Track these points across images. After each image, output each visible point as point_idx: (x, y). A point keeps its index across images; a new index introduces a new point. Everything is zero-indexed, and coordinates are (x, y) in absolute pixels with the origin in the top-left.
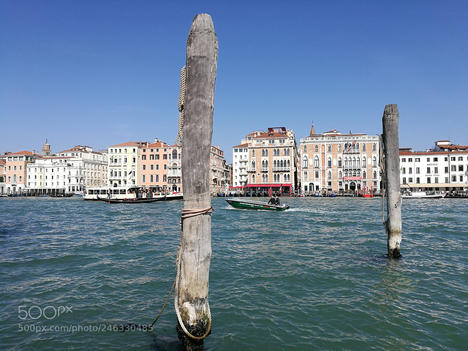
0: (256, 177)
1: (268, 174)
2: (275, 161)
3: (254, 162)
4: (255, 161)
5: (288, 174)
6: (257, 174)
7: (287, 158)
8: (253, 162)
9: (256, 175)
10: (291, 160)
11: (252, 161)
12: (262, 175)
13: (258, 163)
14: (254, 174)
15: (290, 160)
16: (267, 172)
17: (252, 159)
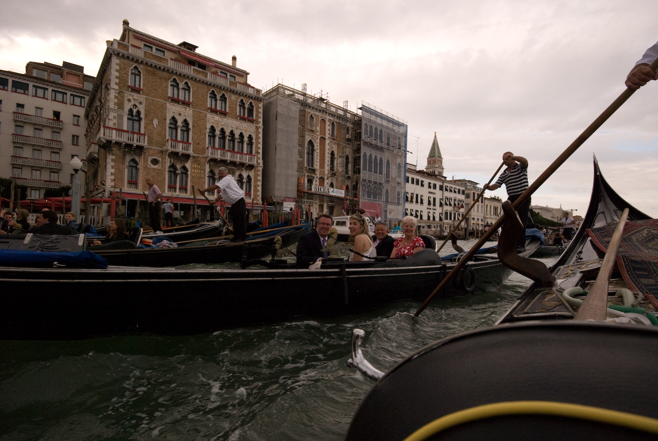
0: (146, 168)
1: (188, 165)
2: (213, 129)
3: (138, 112)
4: (142, 109)
5: (249, 177)
6: (150, 159)
7: (247, 129)
8: (131, 111)
9: (146, 161)
10: (258, 138)
11: (127, 106)
12: (168, 164)
13: (155, 122)
14: (137, 159)
15: (254, 136)
16: (187, 157)
17: (129, 100)
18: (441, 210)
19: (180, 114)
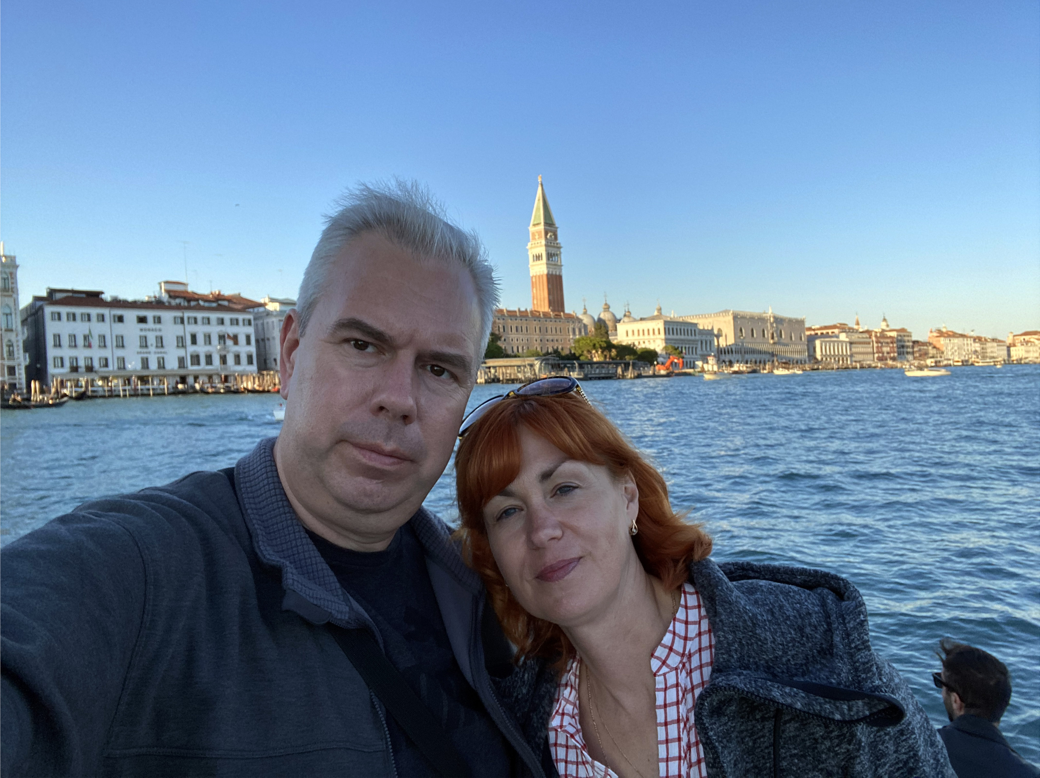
18: (181, 353)
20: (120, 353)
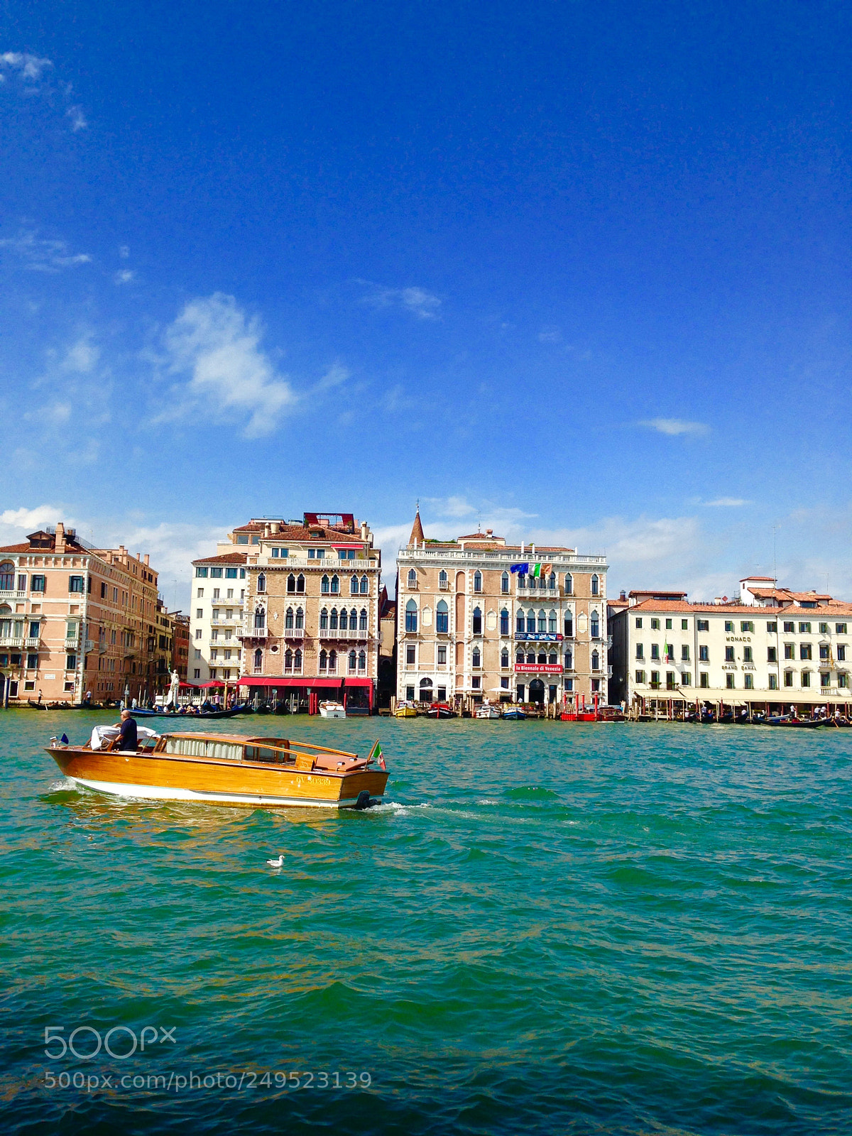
0: (268, 654)
1: (301, 648)
2: (324, 611)
3: (263, 610)
4: (265, 606)
5: (362, 653)
6: (271, 646)
7: (360, 604)
8: (257, 610)
9: (268, 649)
10: (372, 610)
11: (255, 606)
12: (285, 649)
13: (275, 615)
14: (261, 648)
16: (300, 641)
17: (257, 602)
18: (772, 669)
19: (295, 604)
20: (702, 668)
